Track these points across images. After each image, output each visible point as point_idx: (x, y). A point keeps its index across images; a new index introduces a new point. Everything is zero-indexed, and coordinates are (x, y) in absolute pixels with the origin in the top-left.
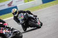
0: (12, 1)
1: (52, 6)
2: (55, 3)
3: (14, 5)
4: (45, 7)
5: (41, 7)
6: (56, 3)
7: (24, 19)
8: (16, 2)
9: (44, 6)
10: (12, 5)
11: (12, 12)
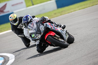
0: (6, 4)
1: (73, 12)
2: (79, 7)
3: (8, 11)
4: (61, 15)
5: (55, 14)
8: (13, 5)
9: (59, 12)
10: (5, 11)
11: (10, 19)
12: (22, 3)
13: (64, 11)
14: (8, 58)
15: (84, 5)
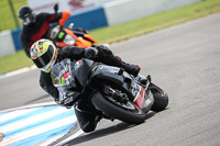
7: (75, 85)
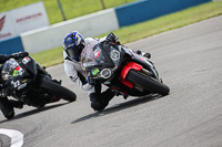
0: (4, 18)
6: (172, 26)
8: (18, 21)
12: (40, 14)
13: (135, 33)
14: (9, 139)
15: (181, 19)
